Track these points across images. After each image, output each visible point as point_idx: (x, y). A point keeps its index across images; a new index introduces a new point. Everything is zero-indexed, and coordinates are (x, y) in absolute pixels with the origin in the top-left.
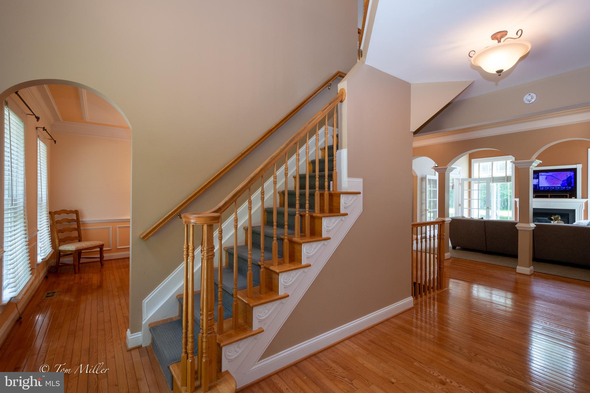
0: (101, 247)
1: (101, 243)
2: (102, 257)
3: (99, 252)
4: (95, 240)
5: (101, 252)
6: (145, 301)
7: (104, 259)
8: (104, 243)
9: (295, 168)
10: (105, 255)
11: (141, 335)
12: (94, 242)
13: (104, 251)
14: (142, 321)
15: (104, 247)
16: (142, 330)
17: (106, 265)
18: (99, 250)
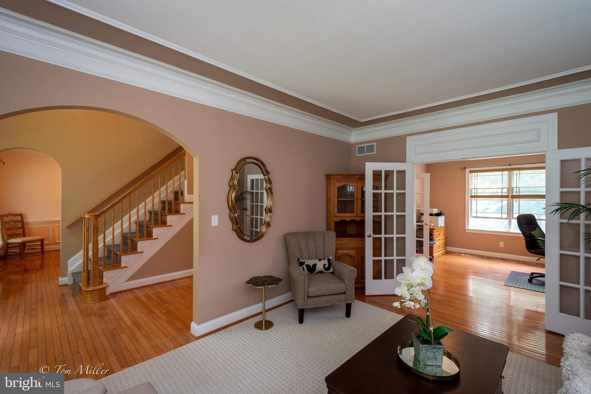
0: (42, 240)
1: (42, 237)
2: (42, 248)
3: (40, 245)
4: (37, 236)
5: (42, 245)
6: (70, 261)
7: (45, 250)
8: (44, 237)
9: (172, 188)
10: (45, 247)
11: (67, 279)
12: (37, 237)
13: (44, 245)
14: (68, 272)
15: (44, 240)
16: (68, 276)
17: (46, 255)
18: (40, 243)
